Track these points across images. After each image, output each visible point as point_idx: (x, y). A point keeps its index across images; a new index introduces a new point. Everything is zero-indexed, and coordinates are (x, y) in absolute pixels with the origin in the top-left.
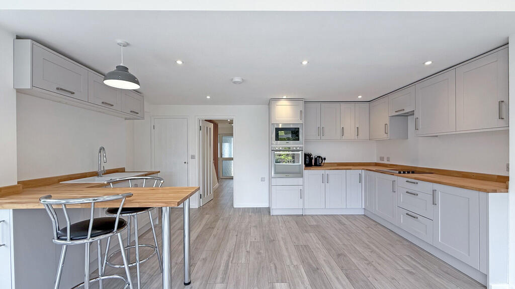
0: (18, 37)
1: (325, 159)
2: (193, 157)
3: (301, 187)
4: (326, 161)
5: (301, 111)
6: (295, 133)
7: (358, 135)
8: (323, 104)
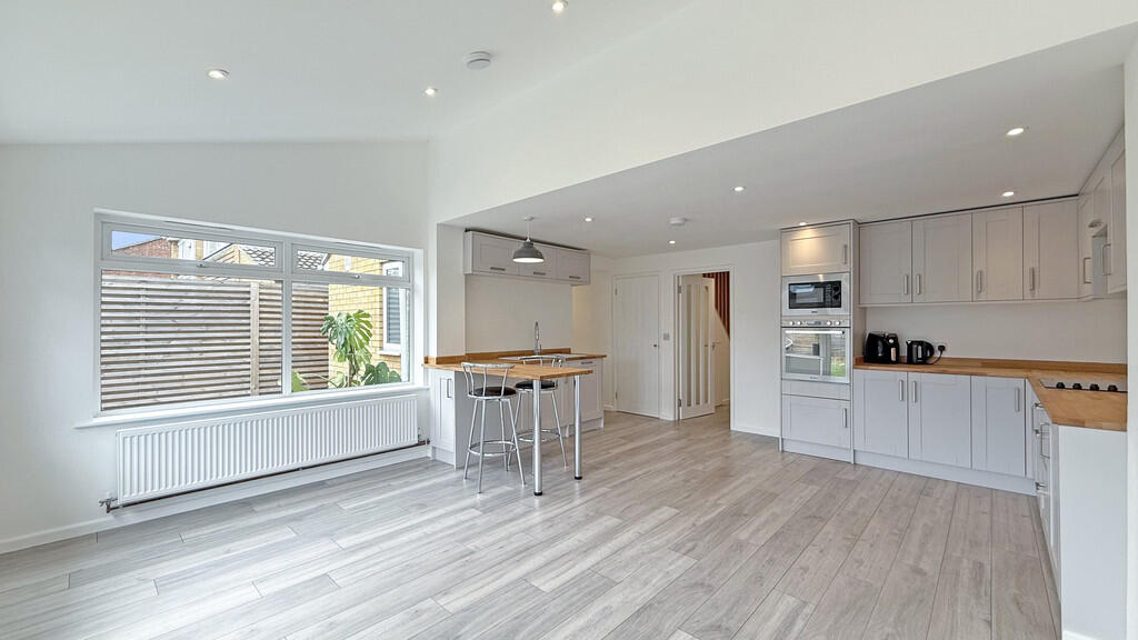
0: (467, 231)
1: (942, 348)
2: (666, 337)
3: (846, 405)
4: (945, 355)
5: (846, 246)
6: (831, 293)
7: (1034, 288)
8: (919, 223)
